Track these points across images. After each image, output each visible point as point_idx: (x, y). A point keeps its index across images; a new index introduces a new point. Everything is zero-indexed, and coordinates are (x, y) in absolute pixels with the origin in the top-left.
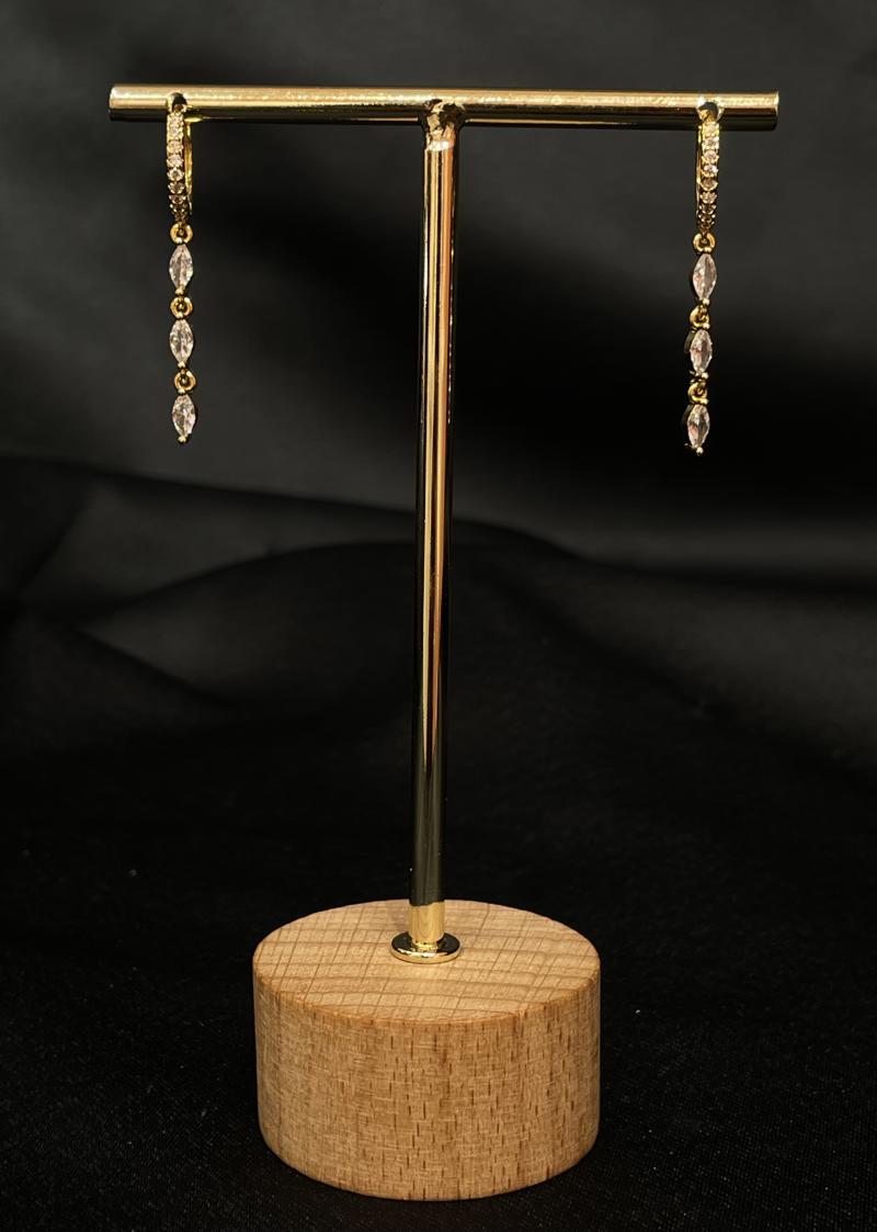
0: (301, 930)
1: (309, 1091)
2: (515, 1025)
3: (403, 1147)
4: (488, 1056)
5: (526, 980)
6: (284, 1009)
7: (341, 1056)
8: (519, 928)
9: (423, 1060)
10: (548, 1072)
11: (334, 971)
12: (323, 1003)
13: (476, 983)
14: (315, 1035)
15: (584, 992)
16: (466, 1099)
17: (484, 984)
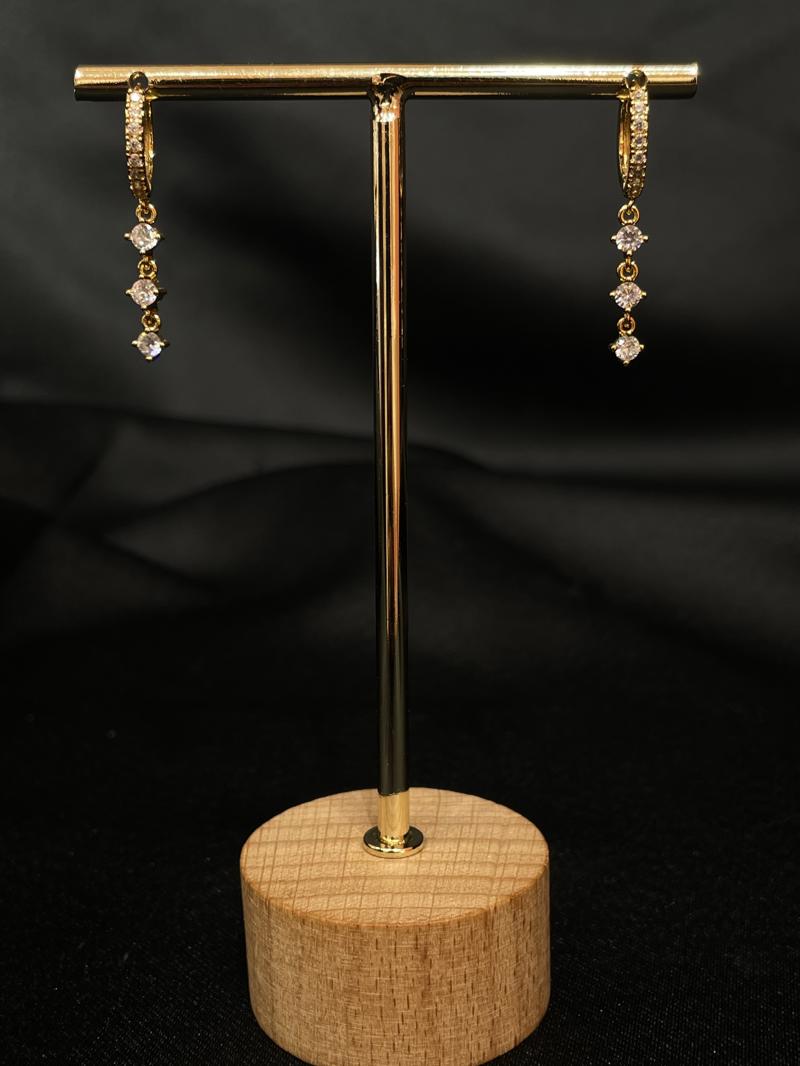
0: (279, 828)
1: (301, 986)
2: (486, 918)
3: (389, 1034)
4: (464, 949)
5: (488, 871)
6: (273, 914)
7: (330, 958)
8: (469, 815)
9: (406, 957)
10: (514, 956)
11: (315, 872)
12: (310, 909)
13: (444, 877)
14: (304, 939)
15: (540, 879)
16: (445, 989)
17: (452, 877)
